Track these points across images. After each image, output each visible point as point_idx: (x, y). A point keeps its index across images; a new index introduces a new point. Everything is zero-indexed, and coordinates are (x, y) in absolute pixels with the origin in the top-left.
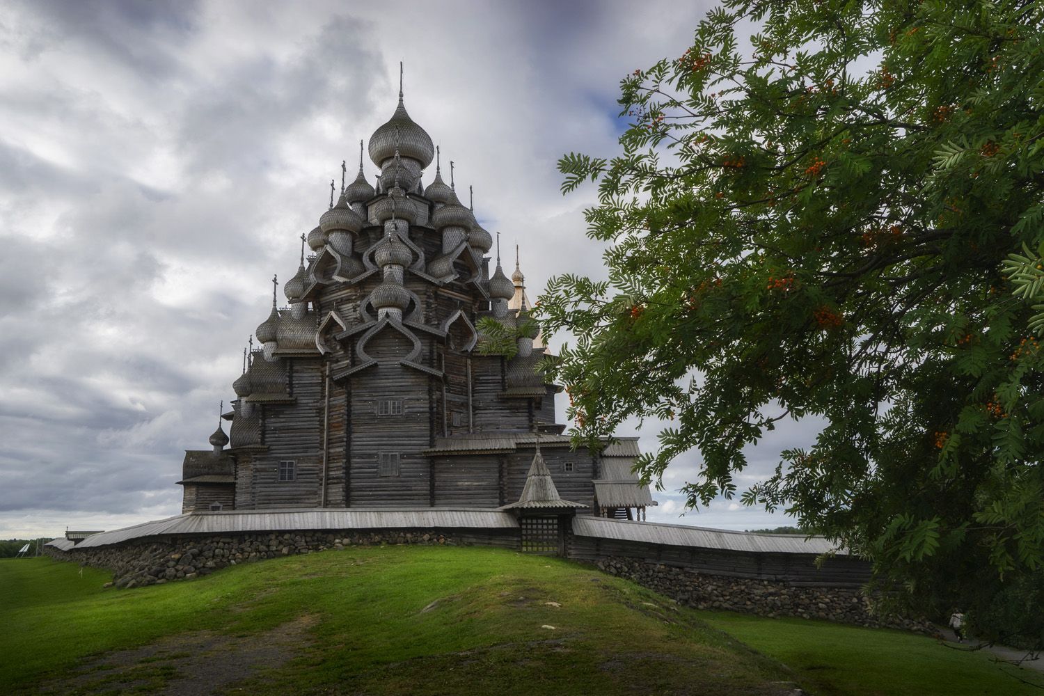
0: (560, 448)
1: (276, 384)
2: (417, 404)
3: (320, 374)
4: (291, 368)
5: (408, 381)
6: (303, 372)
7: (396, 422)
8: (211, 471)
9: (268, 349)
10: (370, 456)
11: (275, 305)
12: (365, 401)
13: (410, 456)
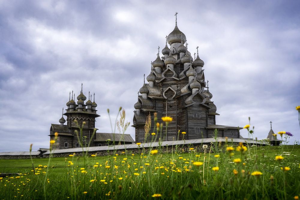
0: (231, 129)
1: (150, 106)
2: (203, 115)
3: (163, 104)
4: (155, 102)
5: (201, 109)
6: (158, 103)
7: (198, 120)
8: (62, 131)
9: (144, 96)
10: (193, 128)
11: (144, 82)
12: (191, 113)
13: (202, 129)
